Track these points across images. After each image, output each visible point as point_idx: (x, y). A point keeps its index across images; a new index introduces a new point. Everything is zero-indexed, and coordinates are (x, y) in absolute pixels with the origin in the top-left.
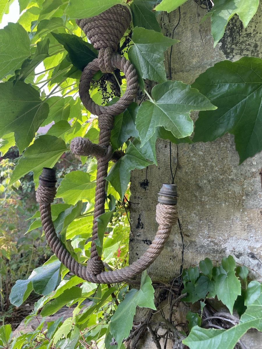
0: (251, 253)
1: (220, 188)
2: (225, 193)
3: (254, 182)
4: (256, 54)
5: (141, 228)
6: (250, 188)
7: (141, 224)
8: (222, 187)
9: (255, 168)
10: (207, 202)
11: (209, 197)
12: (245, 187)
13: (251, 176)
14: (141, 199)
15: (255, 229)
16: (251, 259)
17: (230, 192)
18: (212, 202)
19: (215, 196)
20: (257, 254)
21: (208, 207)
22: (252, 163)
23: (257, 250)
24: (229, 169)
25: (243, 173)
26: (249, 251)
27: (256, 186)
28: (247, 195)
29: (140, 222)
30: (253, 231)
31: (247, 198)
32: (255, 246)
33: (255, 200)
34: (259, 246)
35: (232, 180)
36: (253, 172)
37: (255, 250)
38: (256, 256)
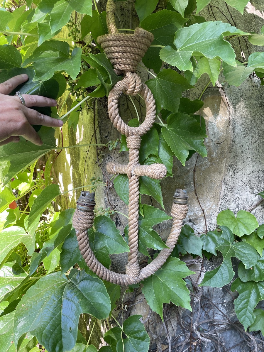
0: (189, 220)
1: (172, 183)
2: (175, 185)
3: (189, 176)
4: (188, 93)
5: (119, 226)
6: (187, 180)
7: (119, 222)
8: (174, 182)
9: (189, 167)
10: (165, 193)
11: (166, 189)
12: (185, 179)
13: (188, 173)
14: (117, 201)
15: (190, 205)
16: (189, 223)
17: (178, 184)
18: (168, 193)
19: (170, 188)
20: (192, 219)
21: (166, 197)
22: (188, 164)
23: (192, 217)
24: (176, 169)
25: (183, 171)
26: (188, 219)
27: (190, 178)
28: (186, 185)
29: (118, 221)
30: (190, 206)
31: (186, 187)
32: (191, 215)
33: (190, 187)
34: (193, 214)
35: (179, 176)
36: (188, 170)
37: (191, 217)
38: (192, 220)
